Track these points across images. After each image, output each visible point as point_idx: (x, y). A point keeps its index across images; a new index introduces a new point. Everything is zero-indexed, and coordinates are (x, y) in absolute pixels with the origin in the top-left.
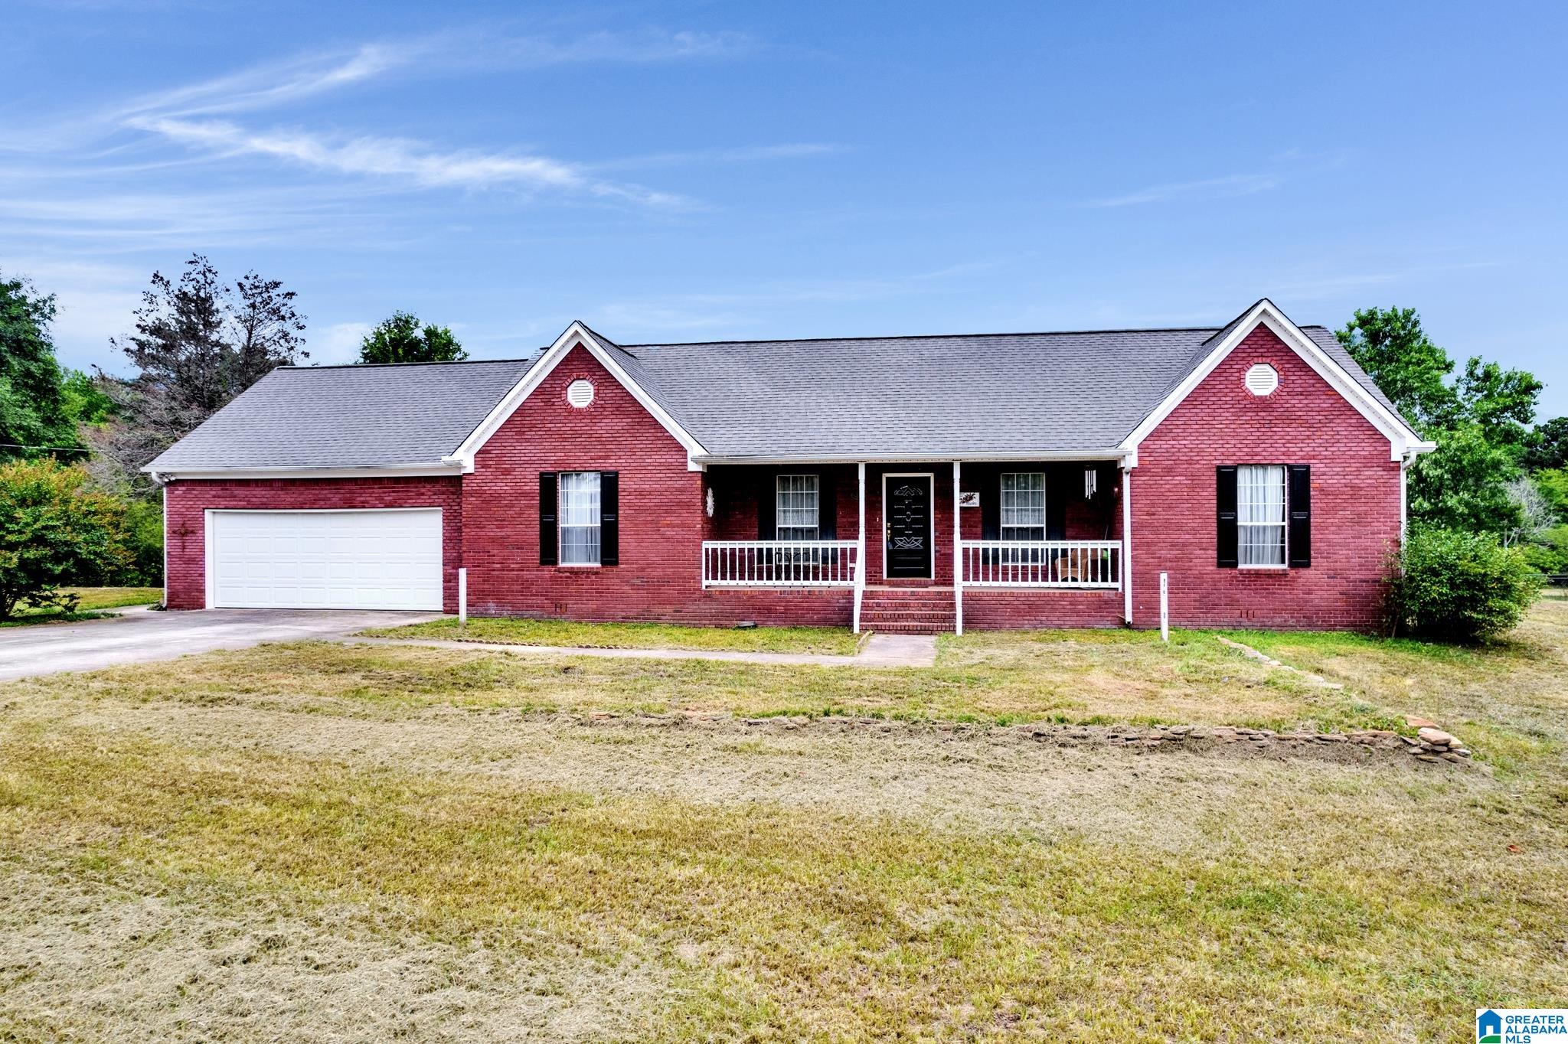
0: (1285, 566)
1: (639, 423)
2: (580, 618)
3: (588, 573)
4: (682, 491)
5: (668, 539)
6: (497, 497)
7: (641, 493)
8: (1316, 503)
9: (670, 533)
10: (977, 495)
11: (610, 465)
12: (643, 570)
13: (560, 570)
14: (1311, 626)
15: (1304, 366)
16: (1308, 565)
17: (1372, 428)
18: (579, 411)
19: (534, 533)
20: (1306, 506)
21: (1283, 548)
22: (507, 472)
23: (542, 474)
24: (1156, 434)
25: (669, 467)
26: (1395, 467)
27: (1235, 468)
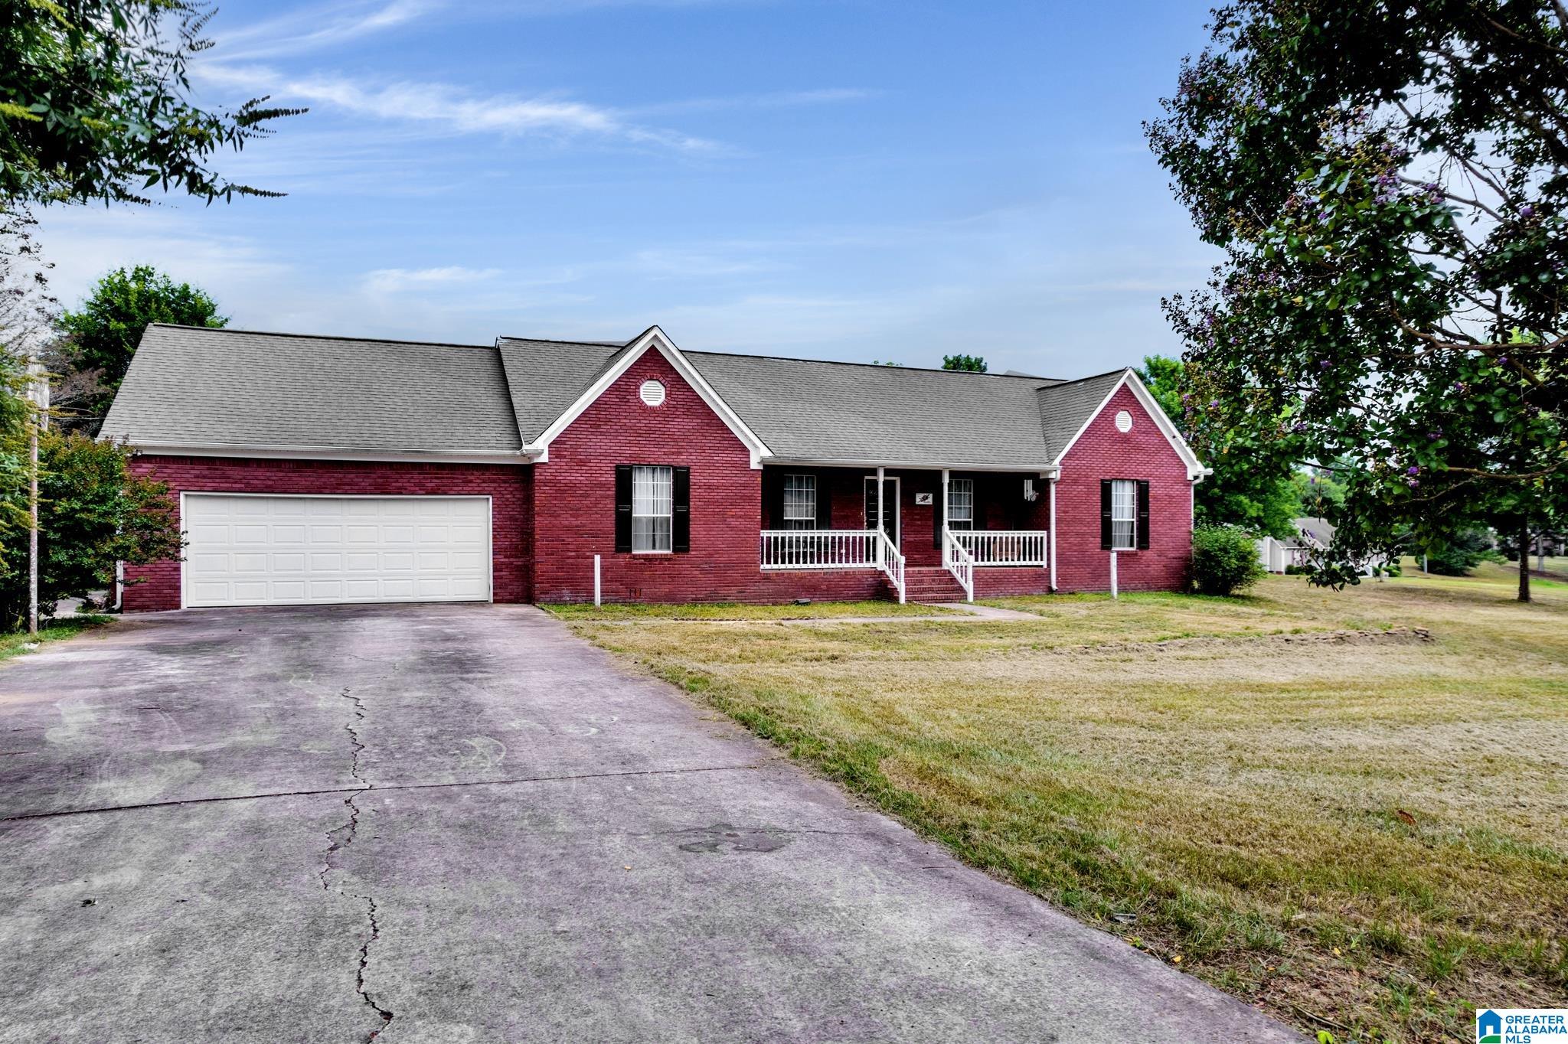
0: (1134, 549)
1: (708, 425)
2: (655, 600)
3: (661, 559)
4: (745, 486)
5: (732, 529)
6: (573, 486)
7: (709, 487)
8: (1152, 507)
9: (734, 523)
10: (931, 496)
11: (681, 460)
12: (711, 555)
13: (635, 557)
14: (1149, 589)
15: (1145, 414)
16: (1147, 548)
17: (1178, 458)
18: (653, 409)
19: (609, 523)
20: (1147, 509)
21: (1132, 537)
22: (582, 463)
23: (617, 467)
24: (1068, 456)
25: (734, 465)
26: (1188, 483)
27: (1111, 481)
